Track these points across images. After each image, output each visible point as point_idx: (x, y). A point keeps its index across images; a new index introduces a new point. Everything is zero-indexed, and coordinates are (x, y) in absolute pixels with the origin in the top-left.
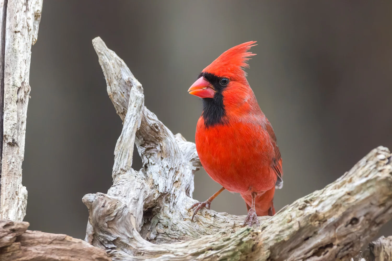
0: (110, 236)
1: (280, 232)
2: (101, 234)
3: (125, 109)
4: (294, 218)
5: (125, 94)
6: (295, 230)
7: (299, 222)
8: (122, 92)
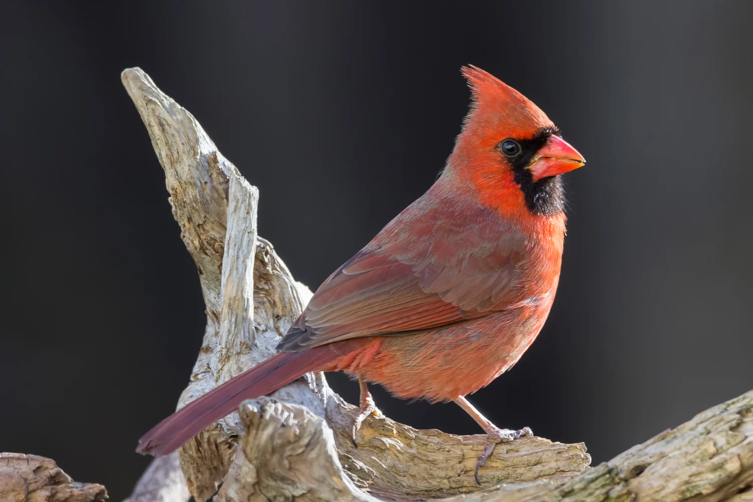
0: (293, 486)
1: (690, 476)
2: (272, 483)
3: (207, 216)
4: (722, 447)
5: (209, 185)
6: (731, 473)
7: (739, 456)
8: (203, 182)
